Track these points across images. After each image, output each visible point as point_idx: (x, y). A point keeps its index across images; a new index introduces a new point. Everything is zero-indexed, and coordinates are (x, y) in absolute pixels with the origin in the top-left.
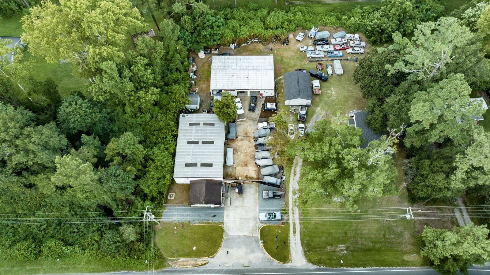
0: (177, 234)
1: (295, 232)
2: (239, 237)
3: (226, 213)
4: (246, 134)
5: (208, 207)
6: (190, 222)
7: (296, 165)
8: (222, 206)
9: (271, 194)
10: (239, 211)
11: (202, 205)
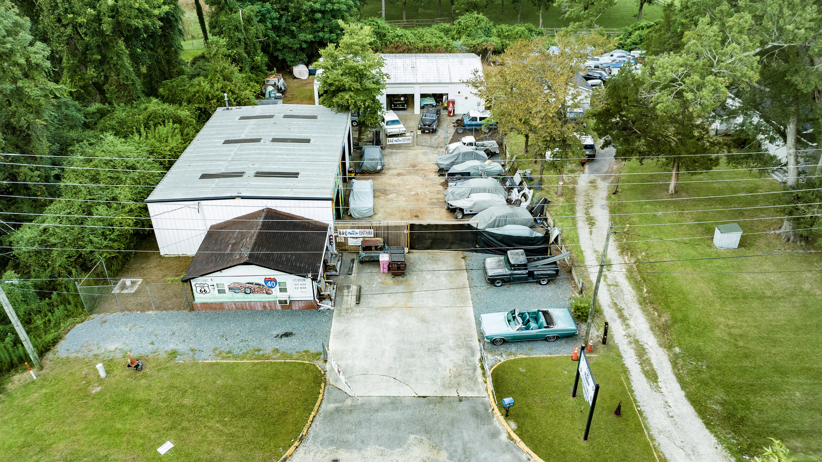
0: (100, 394)
1: (652, 376)
2: (395, 402)
3: (336, 325)
4: (414, 168)
5: (267, 310)
6: (174, 354)
7: (589, 205)
8: (326, 305)
9: (517, 256)
10: (391, 320)
11: (240, 297)
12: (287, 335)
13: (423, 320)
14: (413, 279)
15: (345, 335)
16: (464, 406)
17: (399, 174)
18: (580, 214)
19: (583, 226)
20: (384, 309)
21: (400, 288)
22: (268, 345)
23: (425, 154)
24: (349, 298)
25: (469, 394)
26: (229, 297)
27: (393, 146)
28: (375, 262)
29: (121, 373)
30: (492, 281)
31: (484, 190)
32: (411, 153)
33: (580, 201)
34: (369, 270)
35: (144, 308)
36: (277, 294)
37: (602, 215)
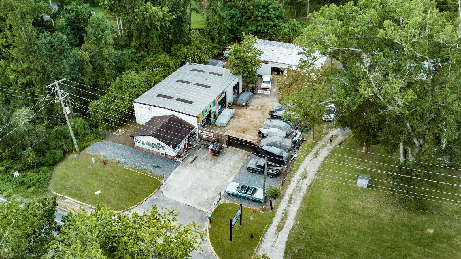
0: (89, 169)
1: (280, 229)
2: (177, 203)
3: (178, 169)
4: (262, 107)
5: (157, 156)
6: (119, 162)
7: (323, 147)
8: (179, 160)
9: (262, 162)
10: (198, 173)
11: (149, 148)
12: (158, 167)
13: (210, 177)
14: (220, 159)
15: (178, 173)
16: (199, 214)
18: (314, 150)
19: (310, 156)
20: (200, 168)
21: (212, 162)
22: (150, 168)
24: (190, 159)
25: (205, 210)
26: (145, 147)
27: (261, 94)
30: (249, 169)
31: (279, 128)
32: (267, 99)
33: (321, 143)
34: (205, 151)
36: (161, 151)
37: (324, 153)
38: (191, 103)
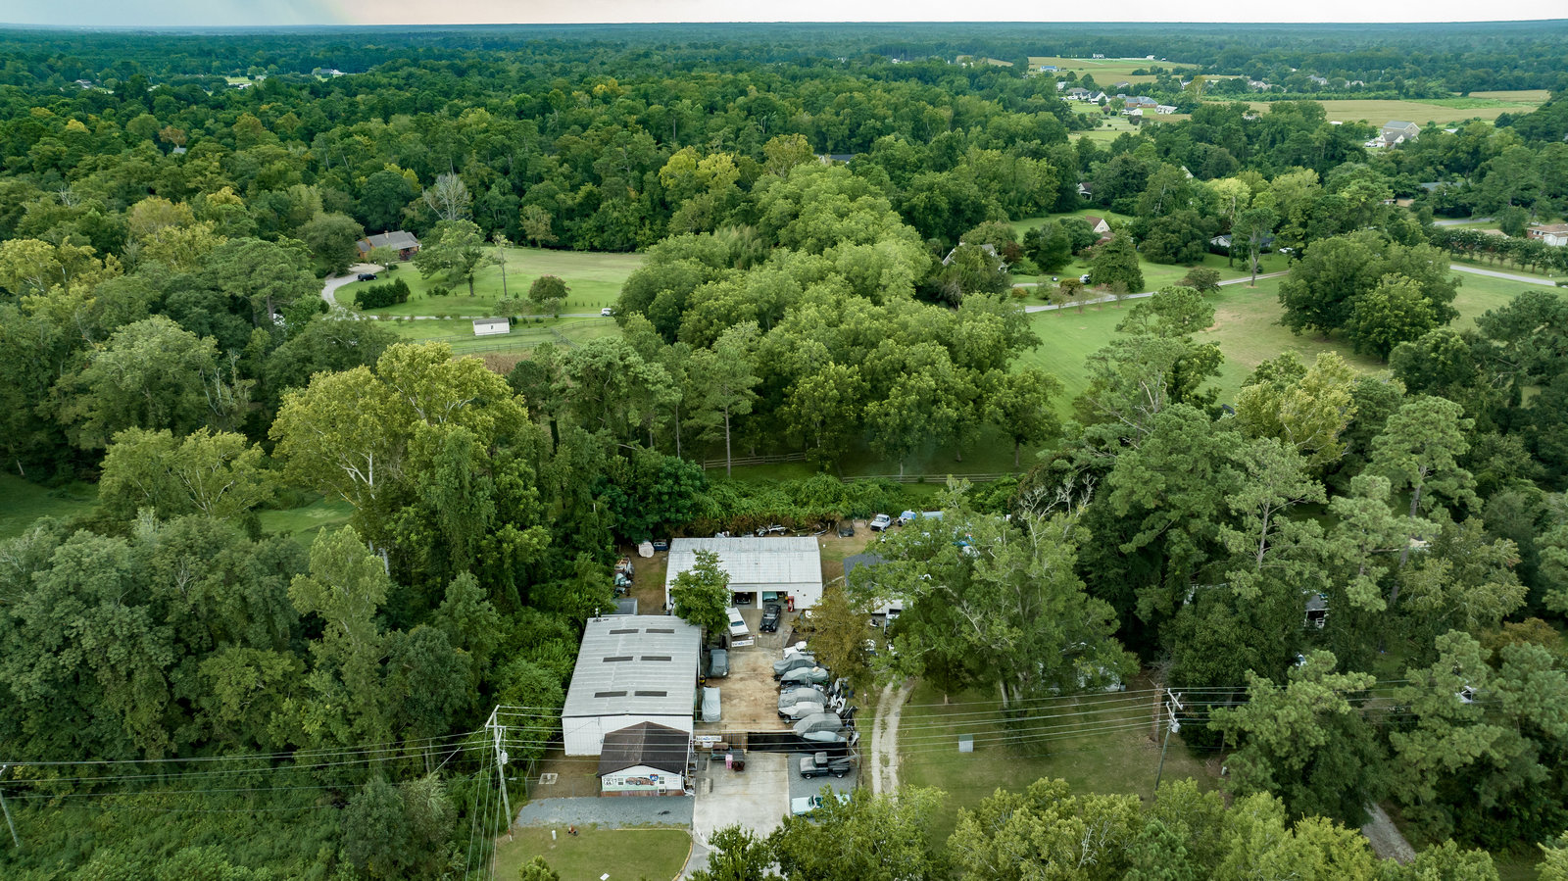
0: (555, 850)
3: (697, 807)
4: (754, 671)
5: (650, 796)
6: (595, 825)
7: (887, 712)
8: (689, 793)
9: (821, 757)
10: (734, 803)
11: (633, 787)
12: (665, 812)
13: (755, 803)
14: (749, 773)
15: (703, 813)
17: (742, 679)
18: (878, 720)
19: (877, 731)
20: (729, 795)
21: (740, 781)
22: (655, 820)
23: (765, 656)
24: (706, 787)
26: (626, 787)
27: (737, 648)
28: (722, 760)
29: (565, 837)
30: (804, 775)
31: (808, 699)
32: (753, 654)
33: (881, 708)
34: (718, 767)
35: (566, 795)
36: (657, 786)
37: (893, 721)
38: (664, 694)
